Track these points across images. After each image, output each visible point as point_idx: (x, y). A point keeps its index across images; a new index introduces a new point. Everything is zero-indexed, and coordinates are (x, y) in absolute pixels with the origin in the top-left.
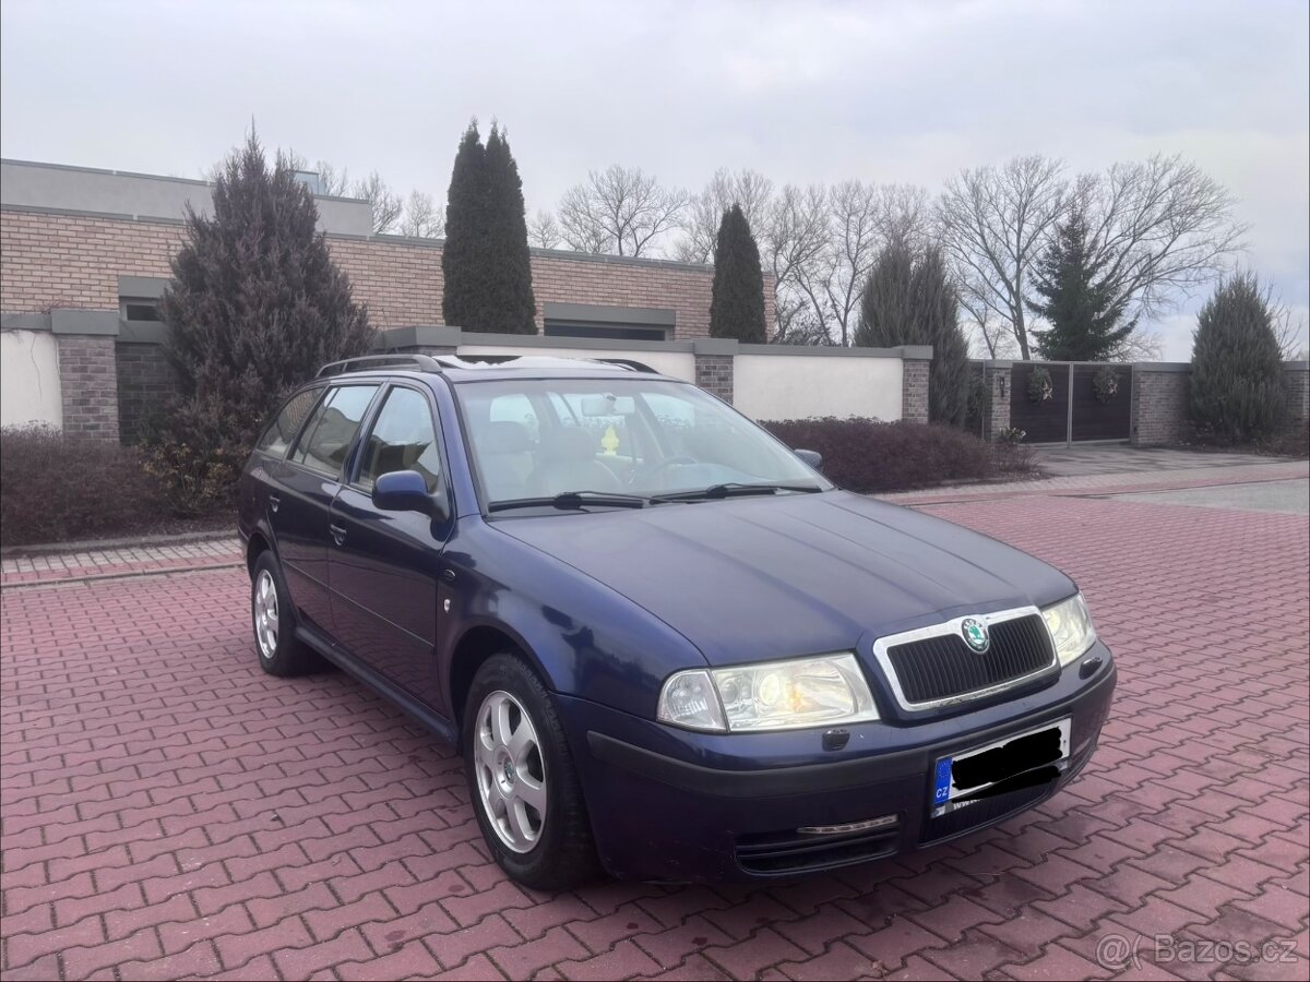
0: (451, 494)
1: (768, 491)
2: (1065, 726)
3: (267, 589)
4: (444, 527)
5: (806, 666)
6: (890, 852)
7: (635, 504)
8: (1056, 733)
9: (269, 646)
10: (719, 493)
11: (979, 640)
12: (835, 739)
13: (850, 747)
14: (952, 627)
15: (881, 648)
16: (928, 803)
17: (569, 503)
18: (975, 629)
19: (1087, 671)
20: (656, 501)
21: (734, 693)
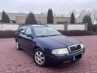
0: (33, 36)
1: (57, 35)
2: (82, 53)
3: (17, 43)
4: (32, 38)
5: (63, 49)
6: (70, 63)
7: (48, 36)
8: (82, 54)
9: (18, 48)
10: (54, 35)
11: (76, 47)
12: (66, 55)
13: (67, 55)
14: (74, 46)
15: (69, 47)
16: (73, 59)
17: (42, 36)
18: (76, 46)
19: (83, 49)
20: (49, 36)
21: (58, 51)
